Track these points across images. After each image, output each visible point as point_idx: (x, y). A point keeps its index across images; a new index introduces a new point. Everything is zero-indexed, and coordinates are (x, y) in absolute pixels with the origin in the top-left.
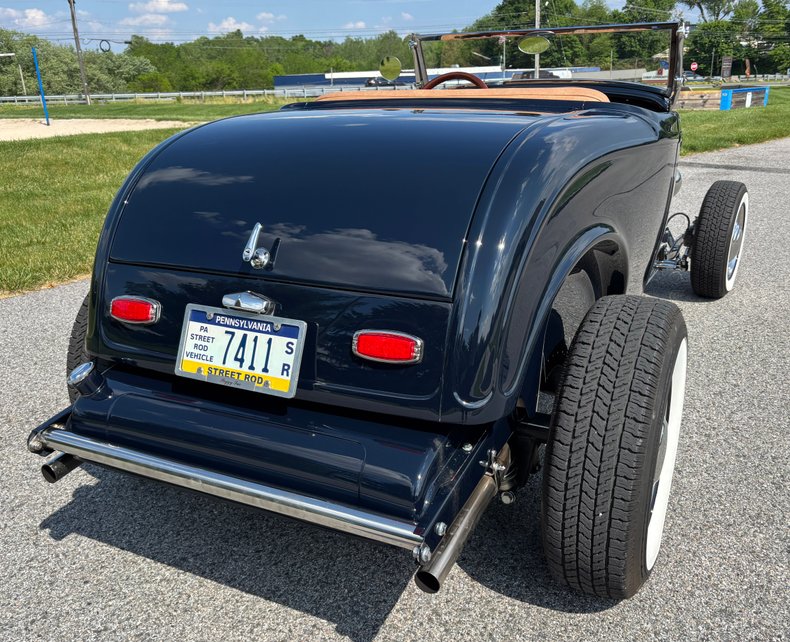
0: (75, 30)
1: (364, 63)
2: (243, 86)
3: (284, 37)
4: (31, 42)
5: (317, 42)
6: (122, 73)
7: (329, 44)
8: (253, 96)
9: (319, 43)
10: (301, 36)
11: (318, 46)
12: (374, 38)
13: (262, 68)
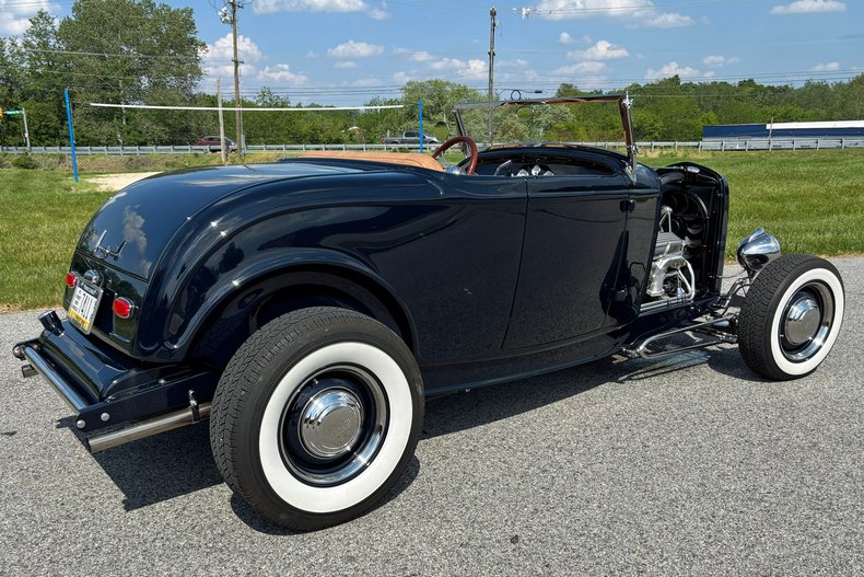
0: (491, 81)
1: (823, 112)
2: (666, 137)
3: (730, 83)
4: (461, 92)
5: (769, 87)
6: (540, 122)
7: (785, 89)
8: (661, 148)
9: (771, 88)
10: (751, 81)
11: (770, 92)
12: (846, 81)
13: (691, 117)
